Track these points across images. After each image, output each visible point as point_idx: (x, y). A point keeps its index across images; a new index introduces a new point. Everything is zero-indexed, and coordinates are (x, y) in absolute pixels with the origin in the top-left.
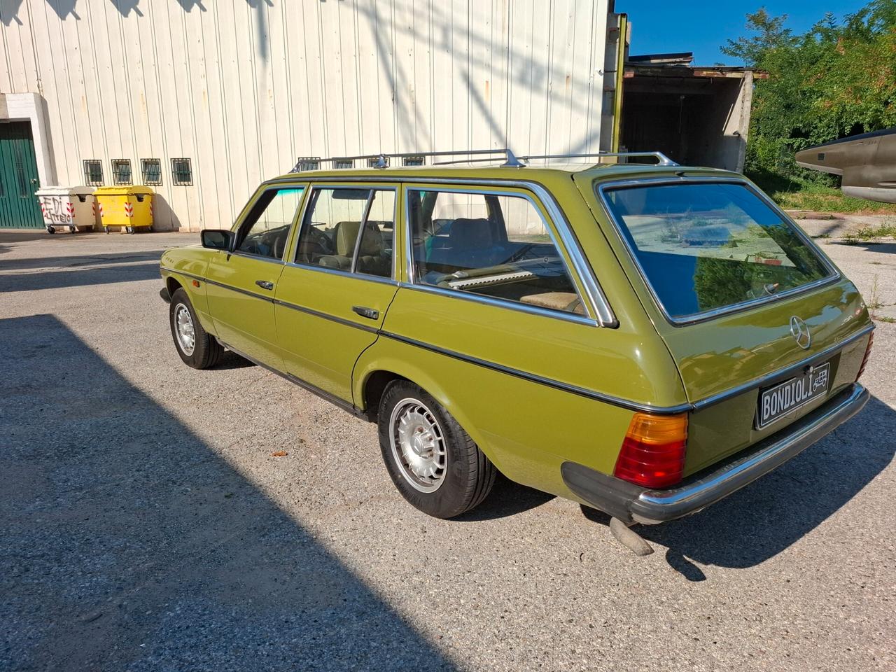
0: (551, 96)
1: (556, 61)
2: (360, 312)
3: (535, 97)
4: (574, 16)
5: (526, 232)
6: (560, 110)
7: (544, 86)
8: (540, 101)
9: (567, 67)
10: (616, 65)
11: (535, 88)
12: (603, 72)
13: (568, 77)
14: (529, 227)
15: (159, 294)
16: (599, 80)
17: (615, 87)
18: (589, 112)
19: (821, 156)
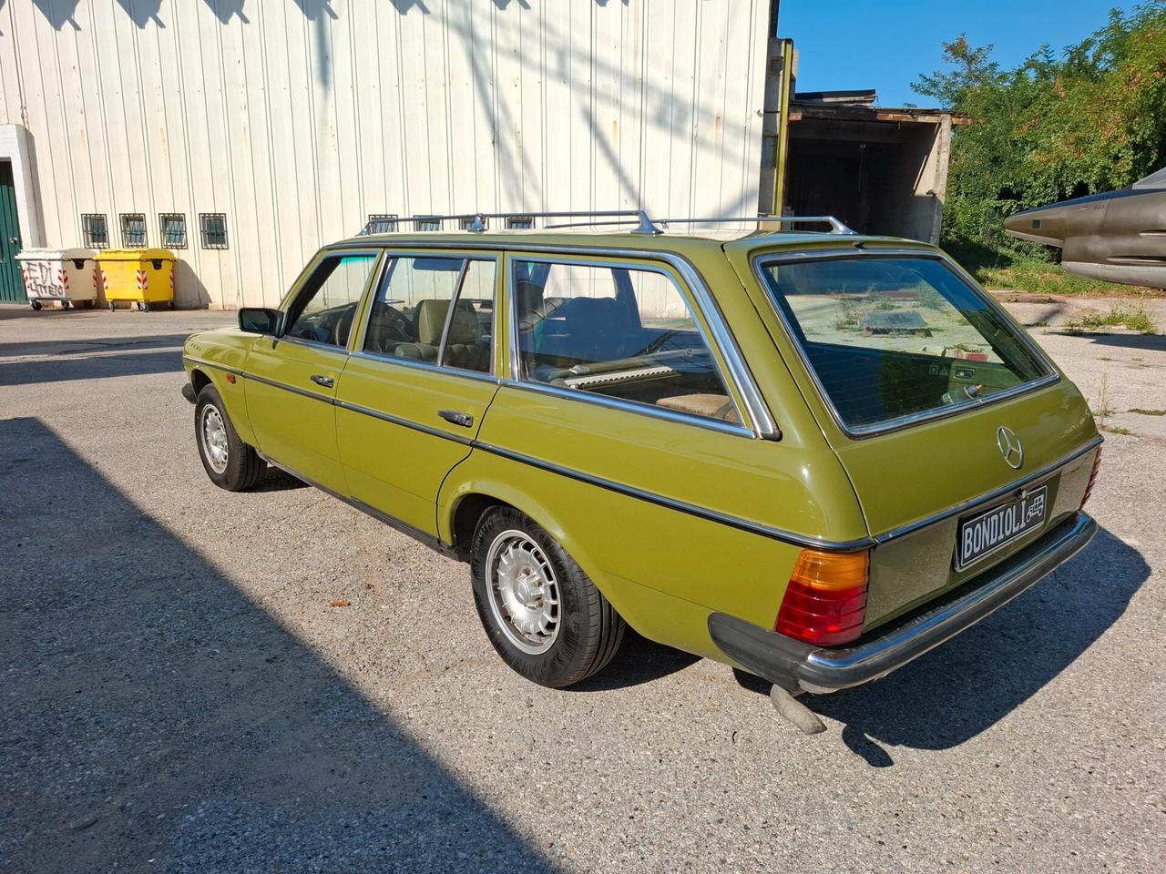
0: (697, 141)
1: (703, 98)
2: (449, 418)
3: (677, 142)
4: (725, 40)
5: (665, 315)
6: (707, 160)
7: (688, 128)
8: (683, 147)
9: (717, 105)
10: (780, 104)
11: (677, 130)
12: (762, 112)
13: (718, 118)
14: (668, 308)
15: (181, 392)
16: (758, 123)
17: (778, 132)
18: (745, 163)
19: (1036, 223)
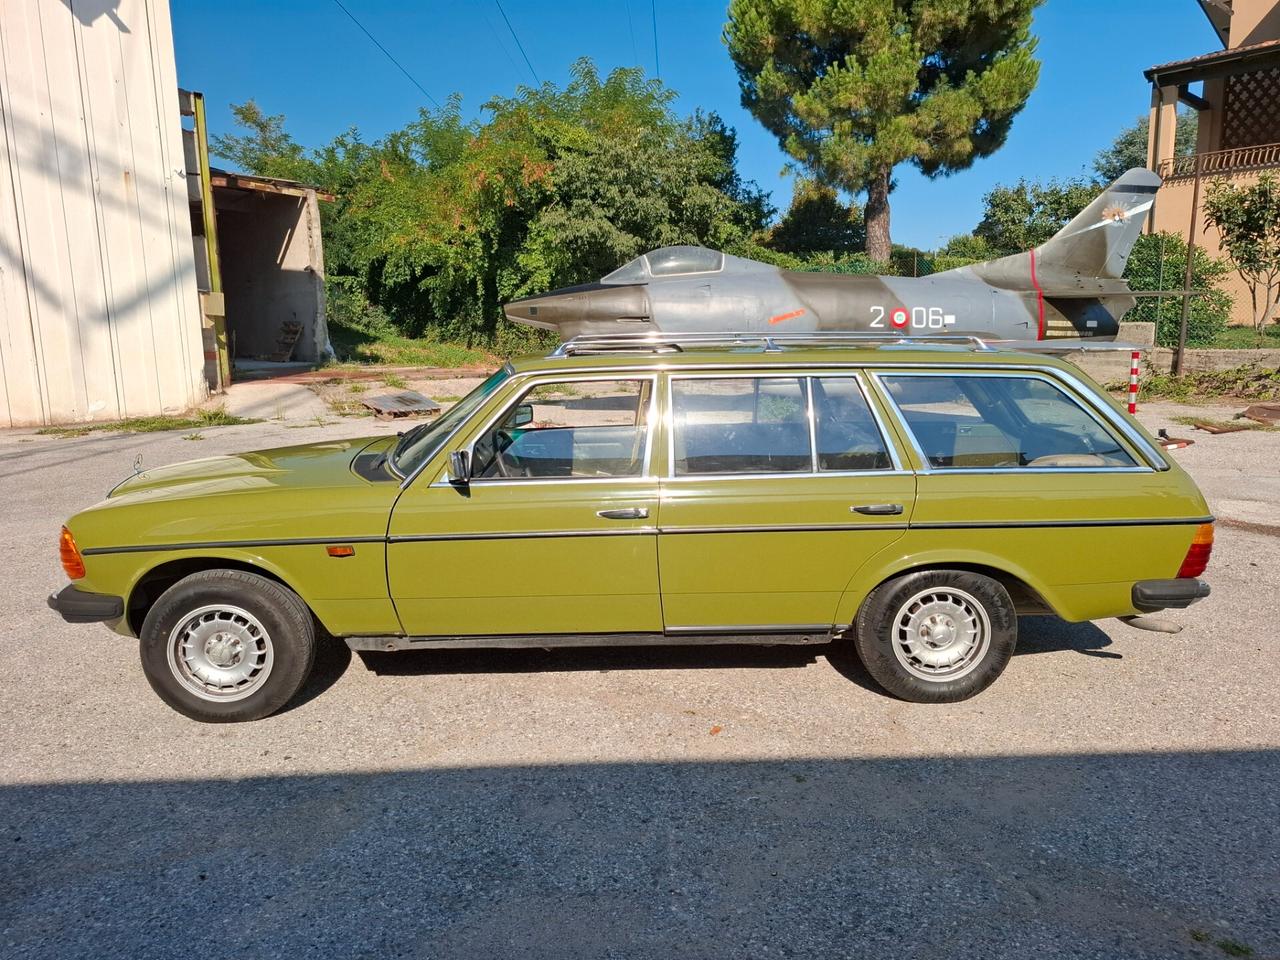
0: (99, 197)
1: (101, 144)
2: (865, 511)
3: (71, 197)
4: (122, 80)
5: (89, 418)
6: (119, 223)
7: (86, 180)
8: (82, 206)
9: (123, 155)
10: (198, 166)
11: (71, 181)
12: (184, 173)
13: (127, 173)
14: (93, 408)
16: (182, 185)
17: (201, 196)
18: (171, 228)
19: (534, 310)
